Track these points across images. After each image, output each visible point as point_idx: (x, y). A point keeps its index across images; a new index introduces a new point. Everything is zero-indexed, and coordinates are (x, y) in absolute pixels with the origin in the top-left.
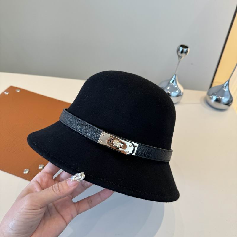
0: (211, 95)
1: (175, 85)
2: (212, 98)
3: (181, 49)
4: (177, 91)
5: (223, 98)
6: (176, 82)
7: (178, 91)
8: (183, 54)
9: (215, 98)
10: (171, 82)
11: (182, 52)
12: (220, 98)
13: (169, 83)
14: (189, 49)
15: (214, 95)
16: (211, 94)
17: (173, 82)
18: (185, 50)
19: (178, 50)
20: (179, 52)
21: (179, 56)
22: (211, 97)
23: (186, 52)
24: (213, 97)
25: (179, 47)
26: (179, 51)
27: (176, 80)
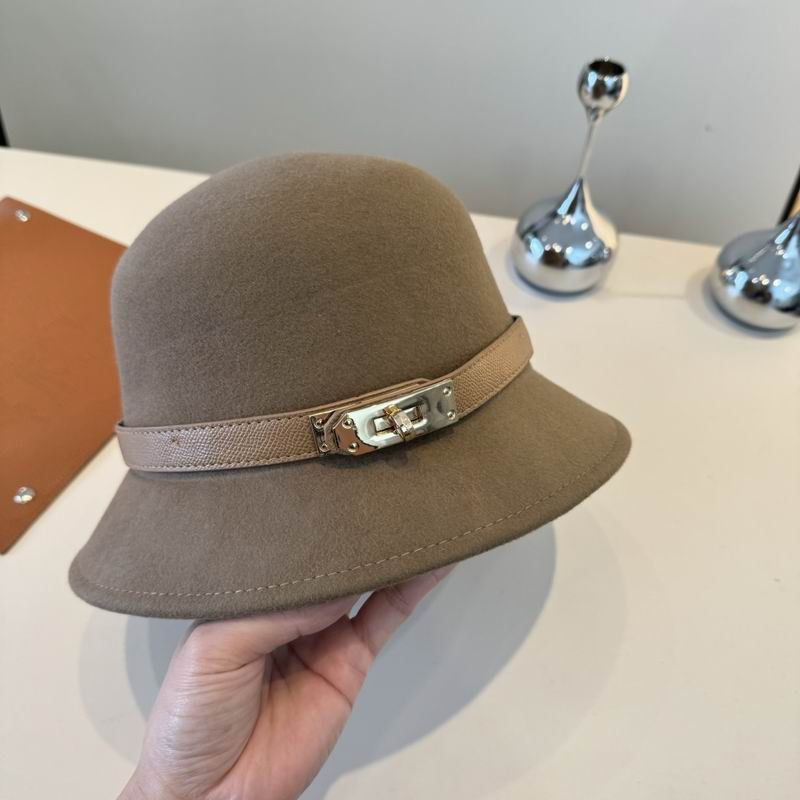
0: (730, 267)
1: (582, 223)
2: (729, 282)
3: (593, 77)
4: (589, 245)
5: (777, 283)
6: (584, 210)
7: (594, 244)
8: (605, 101)
9: (741, 279)
10: (563, 210)
11: (599, 90)
12: (765, 282)
13: (554, 215)
14: (625, 78)
15: (742, 269)
16: (733, 260)
17: (571, 211)
18: (610, 81)
19: (583, 81)
20: (586, 92)
21: (588, 108)
22: (729, 273)
23: (615, 92)
24: (734, 276)
25: (587, 68)
26: (584, 87)
27: (583, 201)
